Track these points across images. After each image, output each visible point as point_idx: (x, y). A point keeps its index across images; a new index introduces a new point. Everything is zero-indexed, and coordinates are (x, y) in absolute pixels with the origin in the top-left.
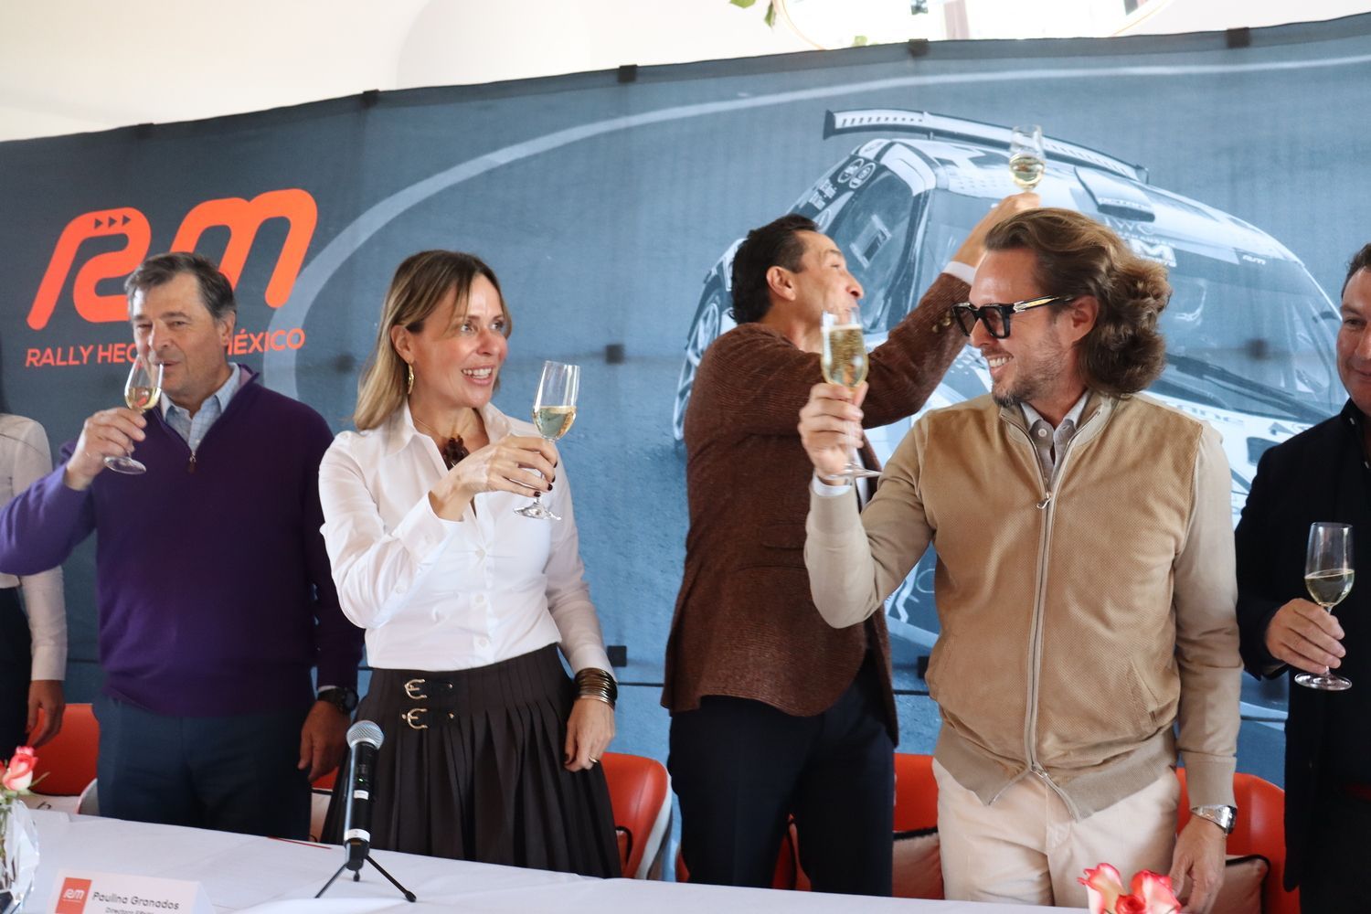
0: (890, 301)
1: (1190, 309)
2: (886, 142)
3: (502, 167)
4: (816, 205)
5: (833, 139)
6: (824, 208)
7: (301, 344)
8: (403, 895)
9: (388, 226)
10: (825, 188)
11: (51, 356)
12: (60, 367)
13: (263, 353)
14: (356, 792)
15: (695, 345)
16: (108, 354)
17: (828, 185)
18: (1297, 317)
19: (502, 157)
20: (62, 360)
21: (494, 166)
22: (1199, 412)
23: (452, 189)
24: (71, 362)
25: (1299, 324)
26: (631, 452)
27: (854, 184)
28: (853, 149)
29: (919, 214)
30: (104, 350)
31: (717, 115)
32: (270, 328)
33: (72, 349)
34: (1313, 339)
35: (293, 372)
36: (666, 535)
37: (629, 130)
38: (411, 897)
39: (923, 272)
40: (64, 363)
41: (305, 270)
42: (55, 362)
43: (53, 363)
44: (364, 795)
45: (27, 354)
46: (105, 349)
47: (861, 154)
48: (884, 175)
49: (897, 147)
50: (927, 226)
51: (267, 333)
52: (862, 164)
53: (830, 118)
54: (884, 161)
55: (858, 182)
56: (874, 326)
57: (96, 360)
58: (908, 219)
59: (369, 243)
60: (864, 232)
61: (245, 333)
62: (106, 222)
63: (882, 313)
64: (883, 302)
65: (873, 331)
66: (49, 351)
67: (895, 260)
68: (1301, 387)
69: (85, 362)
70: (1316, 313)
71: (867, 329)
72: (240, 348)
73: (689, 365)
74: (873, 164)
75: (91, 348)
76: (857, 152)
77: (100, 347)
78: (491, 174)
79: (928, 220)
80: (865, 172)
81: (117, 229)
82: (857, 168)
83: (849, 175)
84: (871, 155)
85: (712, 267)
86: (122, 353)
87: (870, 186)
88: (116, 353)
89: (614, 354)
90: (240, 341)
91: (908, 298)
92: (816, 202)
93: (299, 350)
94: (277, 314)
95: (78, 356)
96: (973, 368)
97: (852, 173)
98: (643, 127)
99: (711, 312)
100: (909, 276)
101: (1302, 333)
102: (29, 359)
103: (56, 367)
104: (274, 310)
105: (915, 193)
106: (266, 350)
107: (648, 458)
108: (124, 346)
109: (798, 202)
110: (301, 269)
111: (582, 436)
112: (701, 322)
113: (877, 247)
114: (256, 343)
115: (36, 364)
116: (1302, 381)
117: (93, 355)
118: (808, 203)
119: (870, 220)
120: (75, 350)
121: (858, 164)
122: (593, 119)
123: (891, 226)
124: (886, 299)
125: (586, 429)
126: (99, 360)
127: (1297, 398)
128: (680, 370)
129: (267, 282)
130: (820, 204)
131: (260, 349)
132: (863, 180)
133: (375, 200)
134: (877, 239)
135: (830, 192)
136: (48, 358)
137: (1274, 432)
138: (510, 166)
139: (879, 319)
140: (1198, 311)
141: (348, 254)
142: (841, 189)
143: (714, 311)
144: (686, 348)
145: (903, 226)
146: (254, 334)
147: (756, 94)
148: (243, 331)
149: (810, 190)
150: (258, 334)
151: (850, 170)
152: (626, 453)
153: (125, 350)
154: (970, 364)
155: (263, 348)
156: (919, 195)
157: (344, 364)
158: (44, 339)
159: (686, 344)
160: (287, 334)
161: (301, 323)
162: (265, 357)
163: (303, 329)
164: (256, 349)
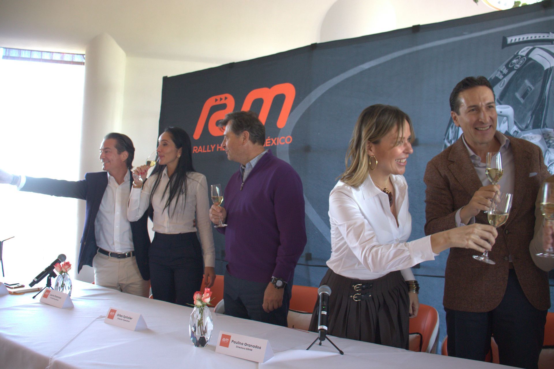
0: (534, 116)
2: (531, 47)
3: (366, 70)
4: (499, 77)
5: (506, 49)
6: (503, 78)
7: (291, 141)
8: (339, 352)
9: (323, 95)
10: (503, 70)
12: (204, 153)
13: (276, 146)
14: (322, 312)
15: (448, 138)
17: (504, 69)
19: (366, 66)
21: (363, 70)
23: (347, 80)
24: (208, 151)
27: (516, 67)
28: (515, 52)
29: (547, 78)
31: (454, 43)
32: (279, 136)
33: (208, 146)
35: (288, 152)
37: (418, 52)
38: (342, 353)
39: (550, 103)
40: (206, 151)
41: (292, 113)
42: (203, 151)
43: (202, 152)
44: (325, 313)
47: (519, 53)
48: (530, 62)
49: (537, 49)
50: (551, 83)
51: (278, 138)
52: (520, 58)
53: (505, 40)
54: (530, 56)
55: (518, 66)
56: (527, 127)
57: (217, 150)
58: (542, 80)
59: (315, 102)
60: (521, 87)
61: (270, 138)
62: (219, 99)
63: (530, 121)
64: (530, 117)
65: (526, 130)
66: (200, 147)
67: (536, 99)
69: (213, 151)
71: (523, 129)
72: (268, 144)
74: (525, 58)
75: (215, 145)
76: (518, 53)
77: (218, 145)
78: (363, 73)
79: (552, 80)
80: (521, 61)
81: (223, 102)
82: (517, 60)
83: (514, 63)
84: (524, 54)
87: (524, 68)
90: (268, 141)
91: (542, 115)
92: (499, 76)
93: (290, 144)
94: (281, 131)
95: (210, 149)
97: (515, 62)
98: (423, 50)
100: (543, 105)
102: (194, 150)
104: (280, 129)
105: (545, 69)
106: (278, 144)
109: (491, 77)
110: (290, 113)
112: (450, 129)
113: (528, 94)
114: (274, 142)
115: (196, 152)
117: (215, 148)
118: (496, 77)
119: (524, 82)
121: (518, 58)
122: (403, 48)
123: (534, 84)
124: (532, 116)
129: (277, 119)
130: (501, 77)
132: (520, 65)
133: (317, 86)
134: (527, 90)
135: (505, 71)
136: (200, 149)
138: (369, 69)
139: (529, 125)
141: (307, 107)
142: (510, 70)
144: (444, 139)
145: (539, 84)
146: (273, 139)
147: (471, 32)
148: (269, 137)
149: (496, 71)
150: (275, 139)
151: (515, 61)
155: (276, 143)
156: (547, 70)
157: (307, 149)
158: (199, 143)
159: (444, 138)
160: (285, 138)
161: (290, 133)
162: (277, 147)
163: (292, 135)
164: (274, 144)
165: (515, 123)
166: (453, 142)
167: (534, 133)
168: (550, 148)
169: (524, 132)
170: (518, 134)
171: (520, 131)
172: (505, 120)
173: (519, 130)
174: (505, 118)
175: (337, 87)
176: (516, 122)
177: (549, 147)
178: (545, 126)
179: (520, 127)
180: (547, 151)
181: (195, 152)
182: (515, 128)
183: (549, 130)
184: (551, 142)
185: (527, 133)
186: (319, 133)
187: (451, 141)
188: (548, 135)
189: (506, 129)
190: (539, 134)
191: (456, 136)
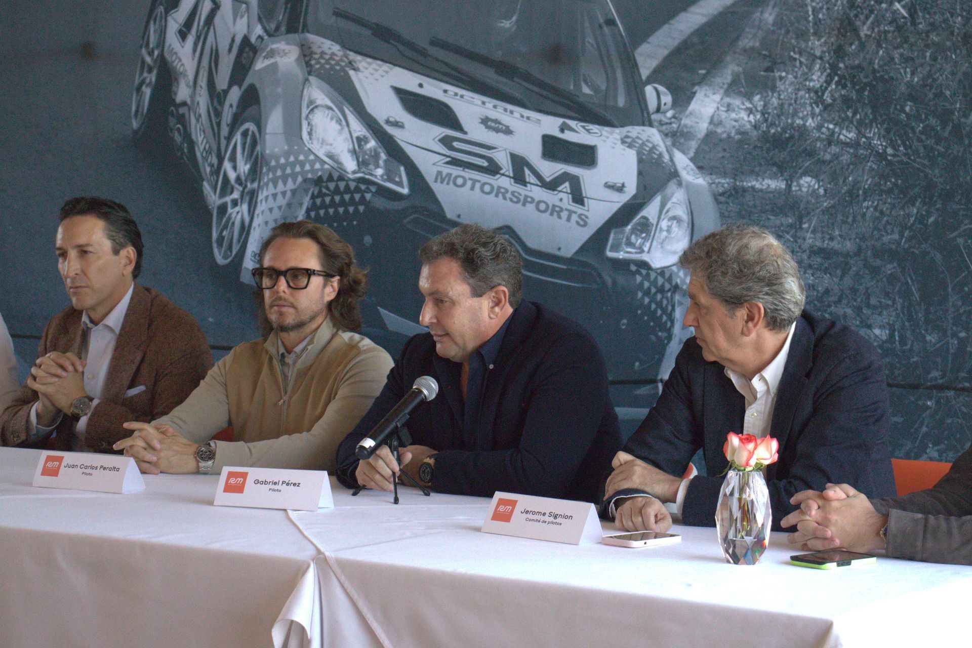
1: (507, 17)
15: (148, 44)
18: (587, 24)
22: (508, 111)
25: (588, 31)
26: (101, 140)
34: (597, 44)
56: (277, 29)
63: (283, 16)
64: (284, 6)
68: (586, 90)
70: (601, 21)
71: (272, 33)
73: (143, 62)
89: (87, 51)
96: (347, 69)
99: (159, 15)
101: (590, 39)
107: (114, 146)
112: (152, 22)
116: (587, 84)
124: (286, 4)
127: (582, 99)
128: (137, 68)
137: (562, 131)
139: (281, 23)
140: (514, 18)
143: (161, 12)
144: (141, 47)
152: (97, 141)
154: (346, 66)
159: (141, 42)
165: (260, 19)
166: (156, 53)
167: (288, 44)
168: (312, 75)
169: (272, 38)
170: (264, 42)
171: (266, 37)
172: (244, 10)
173: (265, 34)
174: (244, 6)
176: (262, 16)
177: (309, 73)
178: (305, 29)
179: (268, 27)
180: (307, 82)
182: (259, 30)
183: (311, 37)
184: (313, 62)
185: (276, 43)
187: (153, 52)
188: (310, 48)
189: (244, 31)
190: (295, 45)
191: (161, 43)
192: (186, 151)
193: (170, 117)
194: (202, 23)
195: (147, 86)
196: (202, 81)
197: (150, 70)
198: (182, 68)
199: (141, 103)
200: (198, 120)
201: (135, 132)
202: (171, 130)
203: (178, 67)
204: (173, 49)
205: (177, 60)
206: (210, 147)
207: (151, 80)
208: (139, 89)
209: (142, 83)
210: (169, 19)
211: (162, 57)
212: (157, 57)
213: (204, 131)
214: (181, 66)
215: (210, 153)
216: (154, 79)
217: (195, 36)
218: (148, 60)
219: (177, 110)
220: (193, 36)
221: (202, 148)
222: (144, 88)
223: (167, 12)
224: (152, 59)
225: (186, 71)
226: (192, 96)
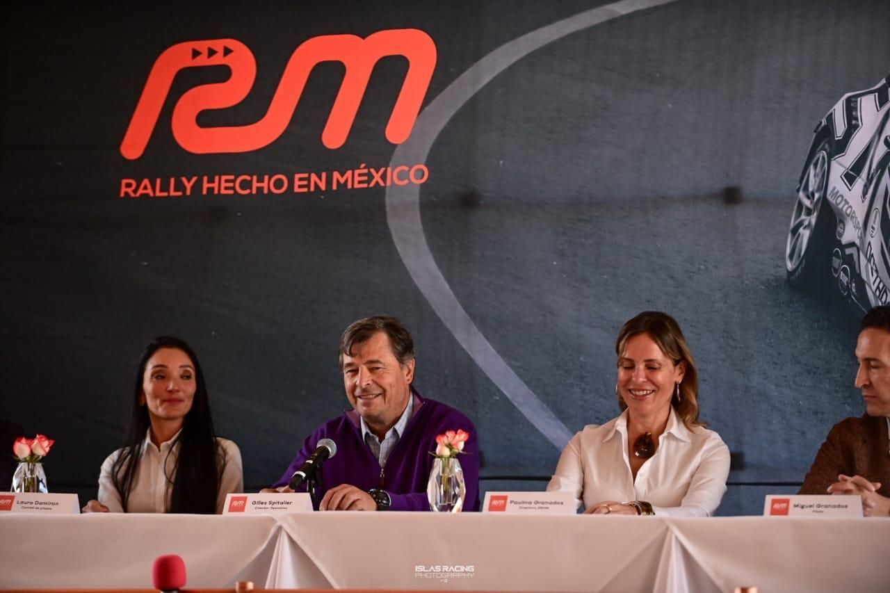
3: (623, 17)
7: (426, 177)
9: (511, 69)
11: (149, 186)
12: (160, 197)
13: (385, 187)
15: (806, 187)
16: (216, 185)
20: (161, 191)
21: (617, 16)
23: (574, 36)
24: (172, 193)
26: (747, 282)
30: (209, 182)
32: (391, 164)
33: (172, 180)
35: (417, 206)
36: (780, 354)
40: (165, 194)
41: (426, 109)
42: (154, 190)
43: (152, 194)
45: (120, 183)
46: (211, 181)
51: (389, 169)
57: (202, 192)
61: (365, 168)
62: (205, 53)
66: (146, 182)
69: (188, 193)
72: (360, 182)
73: (800, 205)
75: (195, 179)
77: (205, 179)
78: (612, 23)
81: (218, 60)
85: (822, 118)
86: (231, 185)
88: (223, 185)
89: (731, 196)
90: (360, 175)
93: (422, 185)
94: (397, 151)
95: (180, 186)
99: (821, 158)
102: (124, 189)
103: (155, 197)
104: (395, 146)
106: (389, 183)
107: (763, 287)
108: (232, 177)
111: (702, 267)
112: (812, 167)
114: (377, 177)
115: (132, 194)
117: (197, 187)
120: (175, 181)
125: (705, 261)
126: (205, 192)
128: (792, 210)
129: (387, 119)
131: (382, 184)
133: (497, 43)
136: (145, 188)
138: (630, 16)
141: (470, 95)
143: (823, 158)
144: (798, 191)
146: (375, 169)
148: (363, 165)
150: (379, 170)
152: (743, 282)
153: (234, 181)
155: (385, 181)
157: (469, 201)
158: (137, 169)
159: (798, 187)
160: (409, 171)
161: (424, 159)
162: (388, 191)
163: (426, 165)
164: (377, 183)
166: (817, 196)
175: (548, 50)
181: (126, 193)
186: (501, 162)
187: (813, 195)
191: (824, 185)
192: (854, 290)
193: (834, 258)
194: (874, 166)
195: (805, 228)
196: (874, 223)
197: (809, 212)
198: (850, 209)
199: (798, 244)
200: (869, 261)
201: (790, 273)
202: (836, 270)
203: (844, 209)
204: (838, 192)
205: (843, 202)
206: (884, 286)
207: (810, 223)
208: (795, 231)
209: (800, 224)
210: (833, 163)
211: (824, 199)
212: (819, 199)
213: (877, 271)
214: (848, 208)
215: (885, 291)
216: (813, 222)
217: (865, 179)
218: (807, 202)
219: (843, 252)
220: (863, 180)
221: (874, 288)
222: (801, 230)
223: (831, 156)
224: (811, 203)
225: (854, 212)
226: (862, 238)
